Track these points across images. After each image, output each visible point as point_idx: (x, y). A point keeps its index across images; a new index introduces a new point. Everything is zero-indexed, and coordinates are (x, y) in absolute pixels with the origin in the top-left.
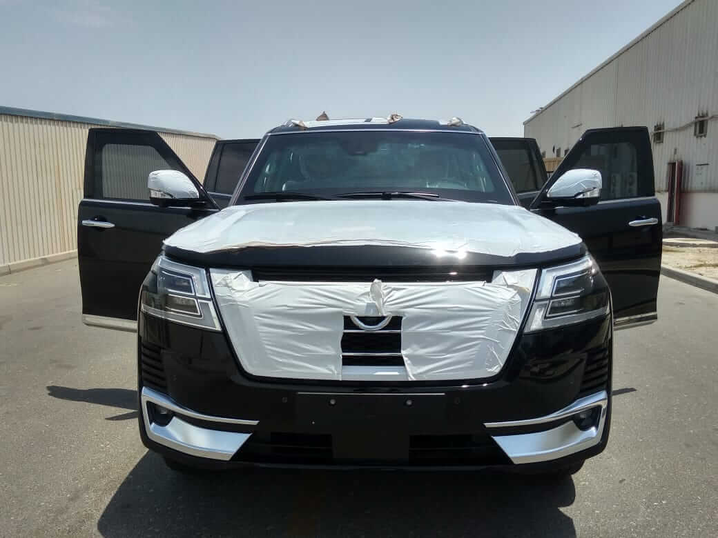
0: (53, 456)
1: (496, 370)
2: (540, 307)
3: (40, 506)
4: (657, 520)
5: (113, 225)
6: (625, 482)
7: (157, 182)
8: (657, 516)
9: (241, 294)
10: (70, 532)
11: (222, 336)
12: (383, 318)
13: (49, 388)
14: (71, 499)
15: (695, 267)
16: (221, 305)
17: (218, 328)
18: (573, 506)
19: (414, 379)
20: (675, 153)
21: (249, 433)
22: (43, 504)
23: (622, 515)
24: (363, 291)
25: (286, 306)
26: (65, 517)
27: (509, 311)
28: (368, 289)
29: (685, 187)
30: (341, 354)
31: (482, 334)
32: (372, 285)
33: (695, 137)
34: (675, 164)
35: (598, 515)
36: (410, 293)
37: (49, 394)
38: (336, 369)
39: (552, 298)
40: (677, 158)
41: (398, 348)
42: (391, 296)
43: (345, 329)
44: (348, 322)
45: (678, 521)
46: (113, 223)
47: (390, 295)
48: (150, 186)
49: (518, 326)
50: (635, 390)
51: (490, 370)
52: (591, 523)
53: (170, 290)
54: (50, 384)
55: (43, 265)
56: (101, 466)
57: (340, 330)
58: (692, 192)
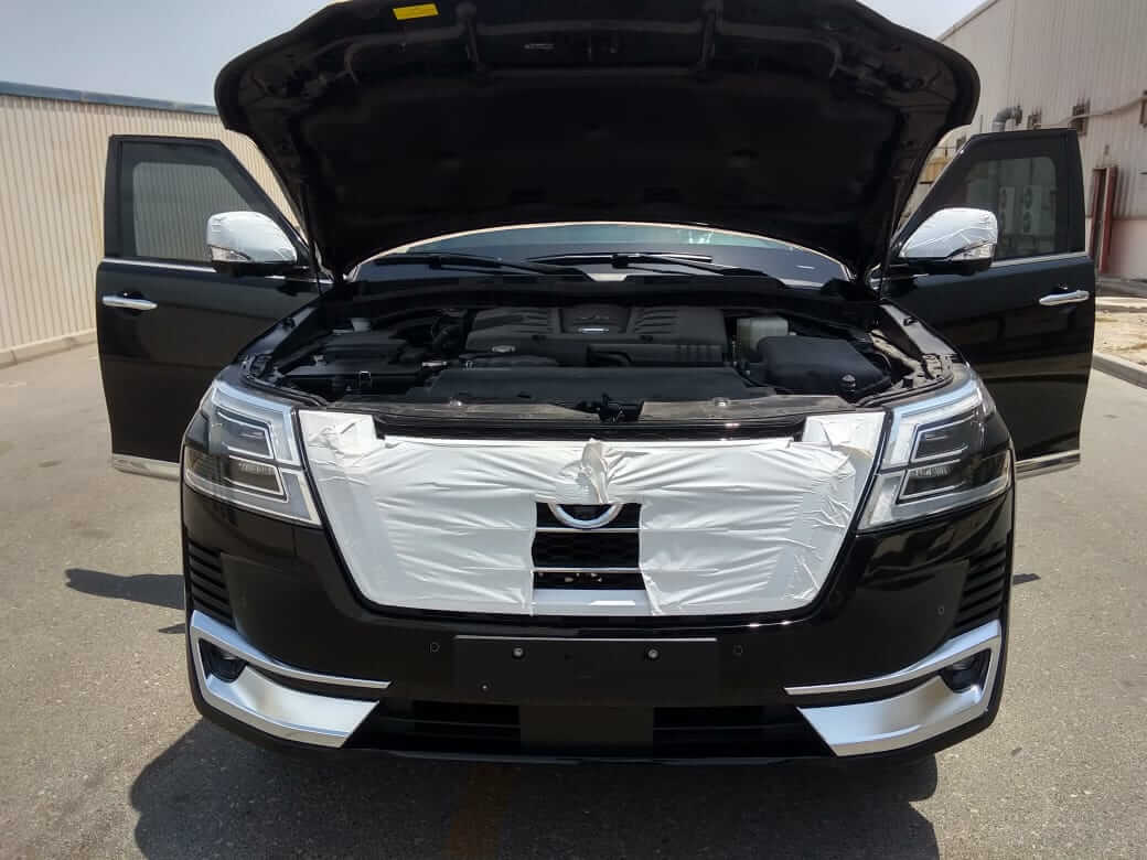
0: (64, 702)
1: (807, 596)
2: (888, 483)
3: (38, 797)
4: (1077, 826)
5: (154, 306)
6: (1022, 753)
7: (222, 234)
8: (1075, 821)
9: (353, 461)
10: (83, 847)
11: (322, 533)
12: (608, 506)
13: (70, 573)
14: (90, 784)
15: (1134, 348)
16: (320, 480)
17: (315, 520)
18: (932, 800)
19: (662, 614)
20: (1106, 153)
21: (374, 701)
22: (42, 792)
23: (1017, 818)
24: (571, 459)
25: (433, 484)
26: (78, 817)
27: (834, 492)
28: (579, 456)
29: (1121, 211)
30: (533, 569)
31: (783, 534)
32: (585, 449)
33: (1141, 127)
34: (1105, 170)
35: (975, 818)
36: (655, 462)
37: (69, 585)
38: (523, 594)
39: (911, 465)
40: (1108, 162)
41: (633, 559)
42: (622, 468)
43: (538, 525)
44: (544, 513)
45: (1112, 830)
46: (154, 302)
47: (619, 465)
48: (211, 240)
49: (849, 519)
50: (1036, 578)
51: (796, 597)
52: (964, 834)
53: (230, 448)
54: (69, 565)
55: (69, 349)
56: (143, 721)
57: (529, 527)
58: (1130, 218)
